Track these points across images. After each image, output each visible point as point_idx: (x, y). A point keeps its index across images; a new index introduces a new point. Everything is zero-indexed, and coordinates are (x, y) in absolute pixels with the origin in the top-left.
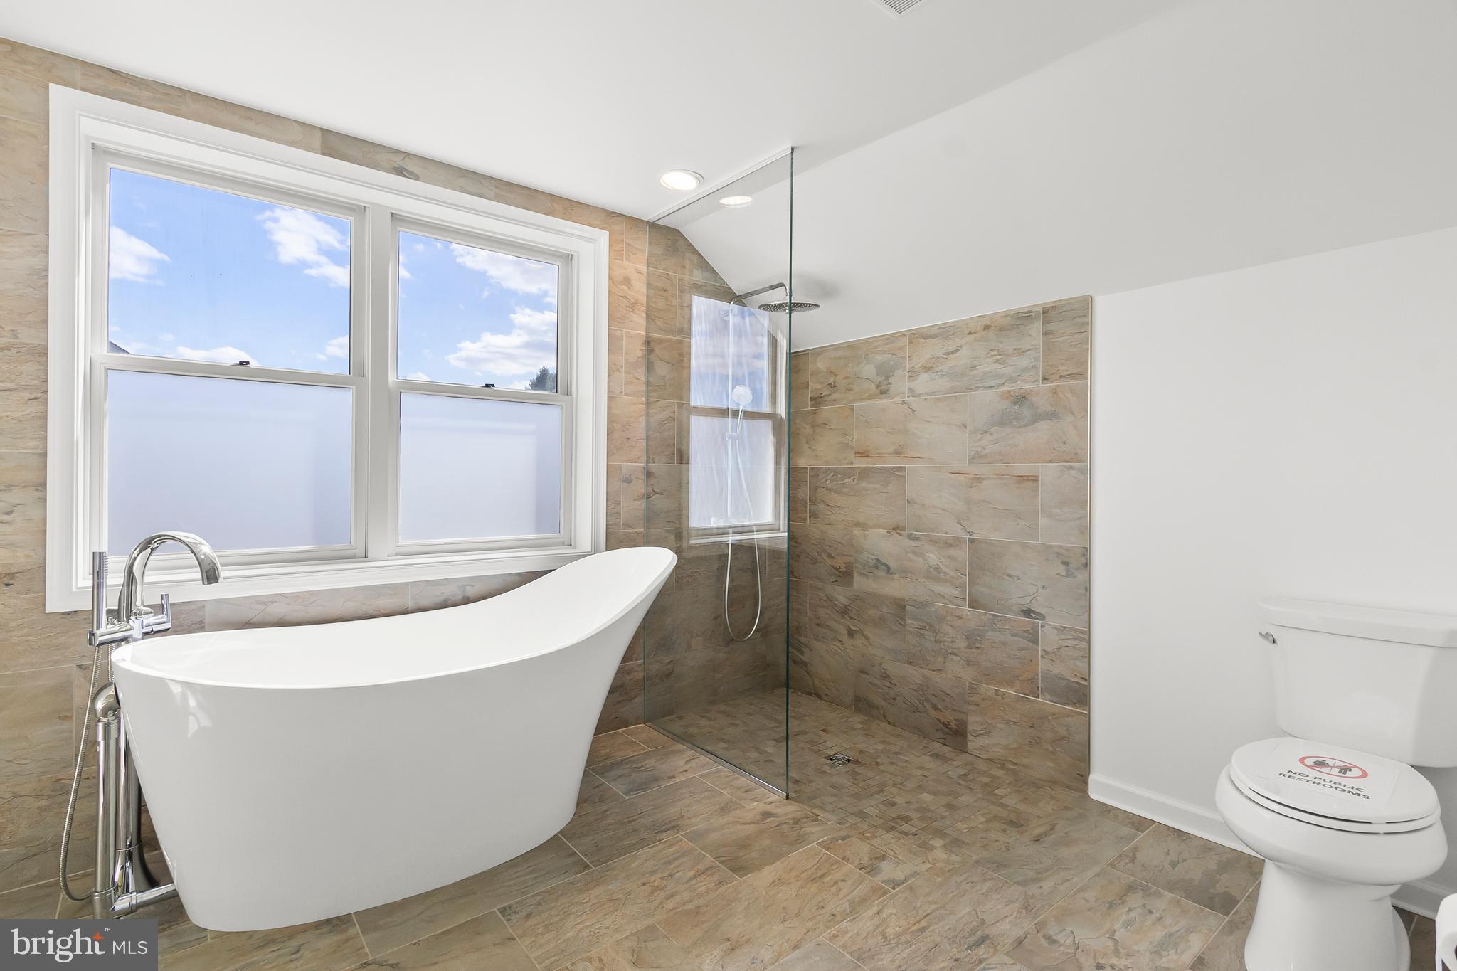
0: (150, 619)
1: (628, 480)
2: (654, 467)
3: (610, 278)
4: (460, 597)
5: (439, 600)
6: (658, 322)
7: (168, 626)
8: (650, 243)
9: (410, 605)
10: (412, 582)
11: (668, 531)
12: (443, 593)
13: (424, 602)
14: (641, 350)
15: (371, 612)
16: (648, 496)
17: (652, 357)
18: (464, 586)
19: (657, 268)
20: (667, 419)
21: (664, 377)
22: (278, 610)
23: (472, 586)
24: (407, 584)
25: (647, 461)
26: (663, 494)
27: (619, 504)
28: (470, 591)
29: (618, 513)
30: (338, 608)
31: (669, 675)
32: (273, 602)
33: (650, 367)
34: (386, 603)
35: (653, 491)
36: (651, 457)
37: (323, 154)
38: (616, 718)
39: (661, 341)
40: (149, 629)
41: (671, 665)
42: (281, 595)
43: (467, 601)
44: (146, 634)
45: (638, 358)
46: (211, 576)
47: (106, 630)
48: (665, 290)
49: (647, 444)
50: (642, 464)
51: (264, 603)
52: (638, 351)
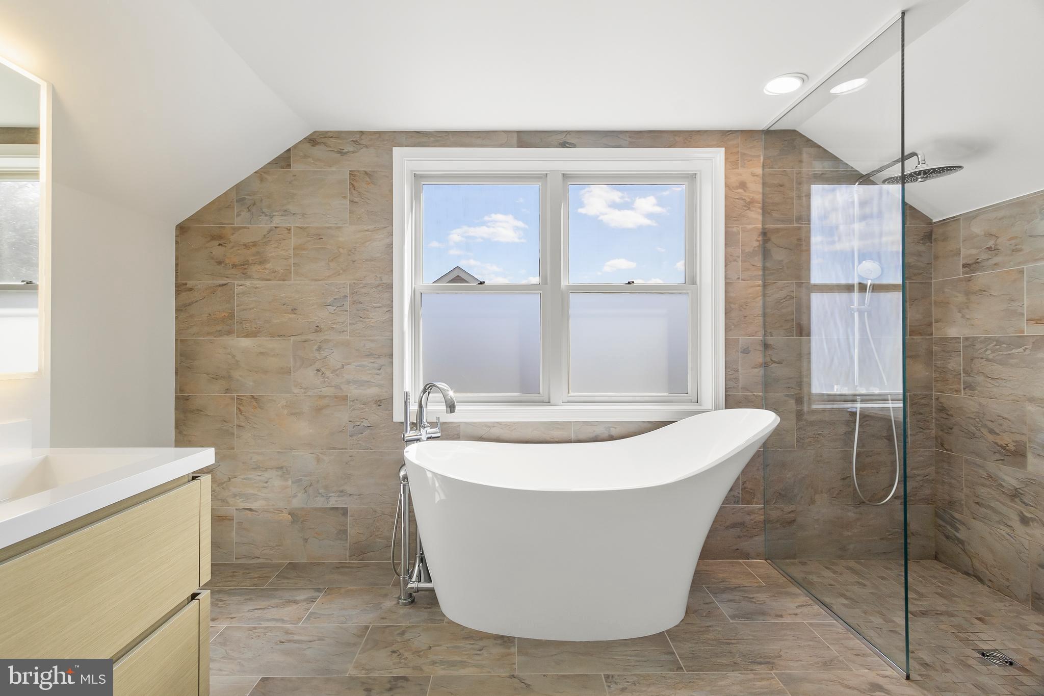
0: (429, 430)
1: (746, 351)
2: (771, 340)
3: (727, 185)
4: (606, 435)
5: (592, 435)
6: (775, 214)
7: (439, 435)
8: (765, 148)
9: (573, 437)
10: (574, 422)
11: (787, 395)
12: (594, 431)
13: (581, 437)
14: (757, 240)
15: (548, 439)
16: (765, 365)
17: (769, 245)
18: (609, 428)
19: (772, 168)
20: (785, 298)
21: (782, 261)
22: (496, 432)
23: (615, 428)
24: (571, 422)
25: (765, 335)
26: (782, 363)
27: (737, 371)
28: (614, 432)
29: (737, 379)
30: (530, 434)
31: (792, 522)
32: (494, 427)
33: (766, 254)
34: (557, 434)
35: (771, 360)
36: (769, 331)
37: (518, 147)
38: (738, 549)
39: (777, 230)
40: (429, 436)
41: (792, 515)
42: (498, 422)
43: (611, 438)
44: (428, 438)
45: (755, 247)
46: (451, 407)
47: (410, 434)
48: (781, 186)
49: (764, 320)
50: (760, 337)
51: (489, 427)
52: (754, 242)
